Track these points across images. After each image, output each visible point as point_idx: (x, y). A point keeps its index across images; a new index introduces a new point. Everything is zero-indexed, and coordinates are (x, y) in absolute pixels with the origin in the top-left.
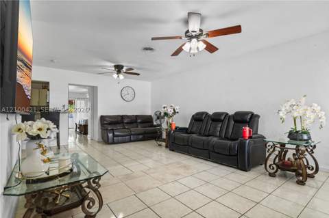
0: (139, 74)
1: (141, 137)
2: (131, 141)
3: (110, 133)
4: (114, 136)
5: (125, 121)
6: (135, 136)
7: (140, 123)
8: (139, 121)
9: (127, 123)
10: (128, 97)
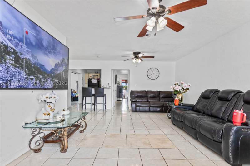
0: (153, 57)
1: (159, 109)
2: (150, 111)
3: (134, 104)
4: (137, 106)
5: (149, 96)
6: (154, 108)
7: (162, 97)
8: (162, 96)
9: (151, 97)
10: (154, 77)
